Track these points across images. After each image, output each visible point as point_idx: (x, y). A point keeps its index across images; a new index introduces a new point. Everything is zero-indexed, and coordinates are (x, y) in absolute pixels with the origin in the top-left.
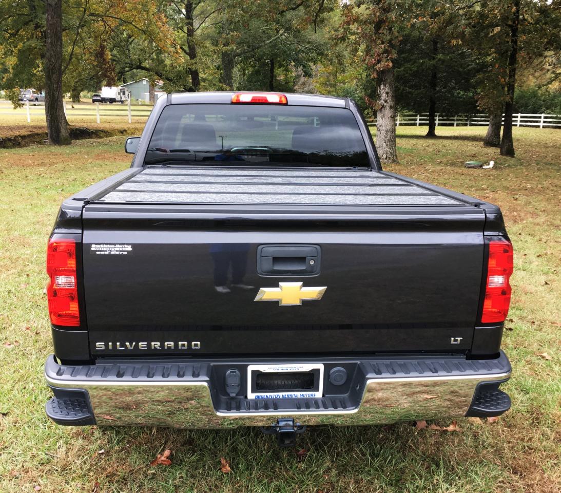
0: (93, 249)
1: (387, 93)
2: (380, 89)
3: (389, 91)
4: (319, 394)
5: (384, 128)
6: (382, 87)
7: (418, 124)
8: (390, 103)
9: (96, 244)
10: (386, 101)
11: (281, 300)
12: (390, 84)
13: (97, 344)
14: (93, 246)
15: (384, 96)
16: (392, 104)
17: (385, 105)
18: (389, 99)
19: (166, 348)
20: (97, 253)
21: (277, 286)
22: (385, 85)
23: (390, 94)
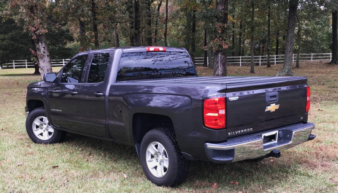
0: (229, 99)
1: (44, 48)
2: (39, 45)
3: (45, 46)
4: (276, 142)
5: (45, 68)
6: (40, 44)
7: (14, 68)
8: (47, 53)
9: (230, 97)
10: (44, 53)
11: (271, 110)
12: (44, 42)
13: (229, 133)
14: (229, 98)
15: (42, 49)
16: (48, 54)
17: (44, 54)
18: (46, 51)
19: (245, 132)
20: (231, 100)
21: (270, 106)
22: (42, 43)
23: (46, 48)
